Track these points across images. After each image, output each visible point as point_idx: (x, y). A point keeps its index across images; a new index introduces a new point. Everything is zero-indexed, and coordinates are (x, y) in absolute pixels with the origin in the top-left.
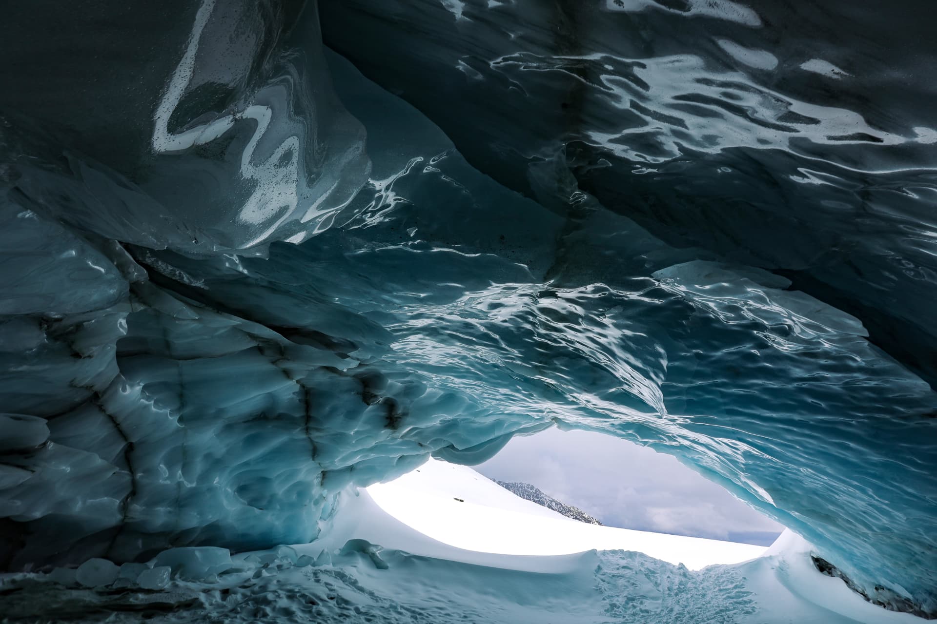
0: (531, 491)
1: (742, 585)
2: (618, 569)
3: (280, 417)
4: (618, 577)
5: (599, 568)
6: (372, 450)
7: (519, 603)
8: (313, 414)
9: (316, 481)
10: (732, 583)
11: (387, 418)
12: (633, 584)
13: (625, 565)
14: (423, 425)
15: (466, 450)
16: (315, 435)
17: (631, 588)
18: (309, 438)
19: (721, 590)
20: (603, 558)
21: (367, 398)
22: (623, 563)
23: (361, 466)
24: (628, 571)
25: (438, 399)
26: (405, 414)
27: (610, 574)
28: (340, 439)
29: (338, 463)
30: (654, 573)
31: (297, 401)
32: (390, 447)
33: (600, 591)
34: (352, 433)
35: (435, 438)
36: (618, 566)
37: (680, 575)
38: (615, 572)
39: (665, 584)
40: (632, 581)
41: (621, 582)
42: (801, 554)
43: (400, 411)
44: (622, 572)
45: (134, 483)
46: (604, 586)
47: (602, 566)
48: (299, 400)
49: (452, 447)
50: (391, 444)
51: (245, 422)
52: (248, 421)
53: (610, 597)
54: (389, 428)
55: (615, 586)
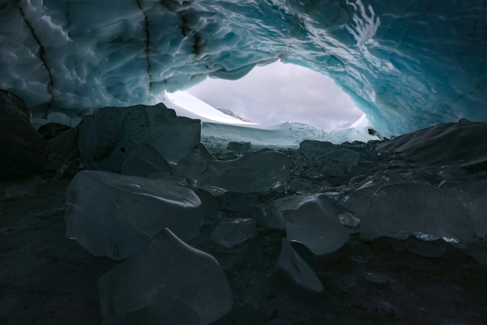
0: (228, 112)
1: (346, 135)
2: (298, 129)
3: (130, 41)
4: (298, 132)
5: (290, 129)
6: (181, 68)
7: (259, 140)
8: (151, 40)
9: (147, 88)
10: (342, 135)
11: (194, 47)
12: (305, 134)
13: (301, 128)
14: (211, 53)
15: (231, 71)
16: (152, 55)
17: (304, 136)
18: (148, 57)
19: (338, 137)
20: (292, 125)
21: (184, 31)
22: (300, 127)
23: (171, 80)
24: (302, 130)
25: (225, 36)
26: (205, 45)
27: (295, 131)
28: (166, 58)
29: (161, 76)
30: (312, 131)
31: (142, 29)
32: (191, 68)
33: (292, 137)
34: (174, 55)
35: (217, 63)
36: (298, 128)
37: (322, 132)
38: (297, 130)
39: (317, 134)
40: (304, 133)
41: (300, 133)
42: (365, 128)
43: (203, 42)
44: (300, 130)
45: (51, 76)
46: (293, 135)
47: (291, 128)
48: (143, 29)
49: (223, 70)
50: (191, 65)
51: (108, 43)
52: (111, 42)
53: (295, 138)
54: (195, 54)
55: (297, 135)
